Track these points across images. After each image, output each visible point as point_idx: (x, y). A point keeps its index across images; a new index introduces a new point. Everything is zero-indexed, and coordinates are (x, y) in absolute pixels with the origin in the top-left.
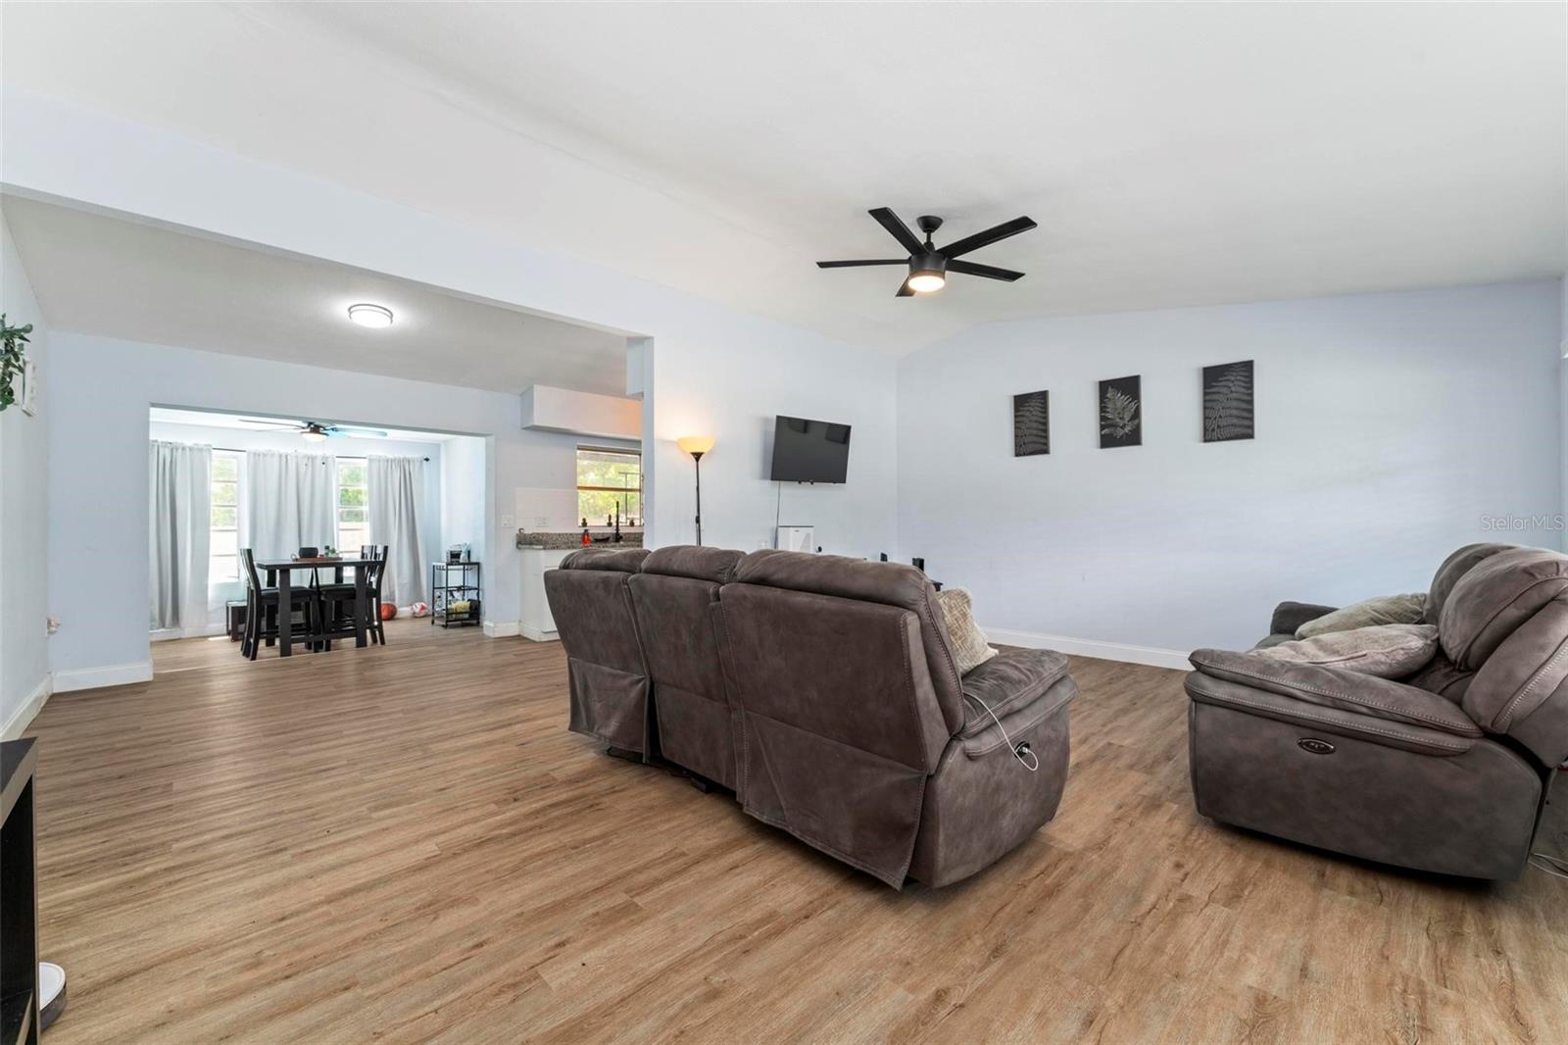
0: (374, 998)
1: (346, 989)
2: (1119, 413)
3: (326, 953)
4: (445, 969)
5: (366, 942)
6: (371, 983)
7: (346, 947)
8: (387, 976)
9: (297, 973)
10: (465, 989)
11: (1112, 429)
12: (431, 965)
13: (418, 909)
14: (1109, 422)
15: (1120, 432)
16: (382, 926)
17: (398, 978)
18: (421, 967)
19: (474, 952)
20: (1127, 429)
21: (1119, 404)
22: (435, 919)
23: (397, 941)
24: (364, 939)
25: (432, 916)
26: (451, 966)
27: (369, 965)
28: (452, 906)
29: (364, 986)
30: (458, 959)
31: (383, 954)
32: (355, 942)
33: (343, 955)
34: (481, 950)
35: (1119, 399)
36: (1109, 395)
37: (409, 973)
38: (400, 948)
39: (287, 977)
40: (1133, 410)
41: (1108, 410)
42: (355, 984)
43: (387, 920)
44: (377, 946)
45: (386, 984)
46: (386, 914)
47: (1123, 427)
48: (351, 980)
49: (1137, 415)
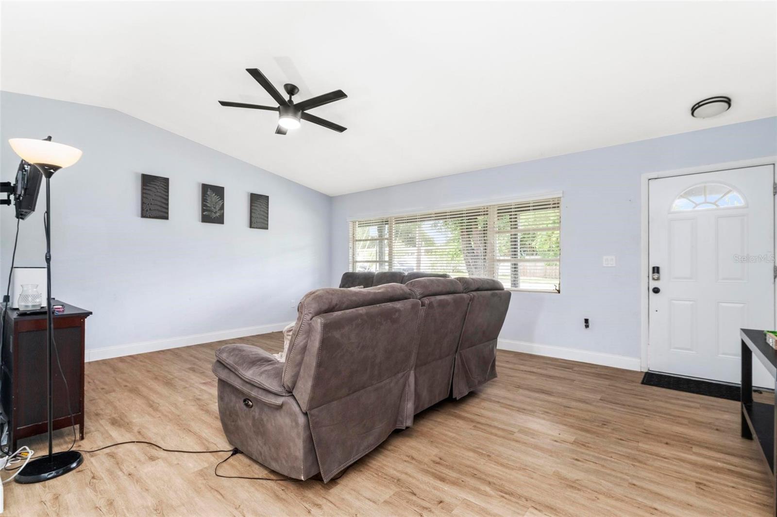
0: (627, 474)
1: (634, 485)
2: (214, 205)
3: (633, 505)
4: (596, 463)
5: (613, 495)
6: (624, 479)
7: (623, 501)
8: (617, 477)
9: (650, 507)
10: (596, 455)
11: (210, 213)
12: (599, 468)
13: (579, 490)
14: (208, 208)
15: (214, 216)
16: (600, 496)
17: (613, 473)
18: (603, 470)
19: (581, 459)
20: (218, 214)
21: (214, 199)
22: (578, 480)
23: (601, 485)
24: (613, 497)
25: (577, 482)
26: (593, 462)
27: (620, 485)
28: (566, 478)
29: (627, 480)
30: (588, 462)
31: (610, 485)
32: (617, 499)
33: (626, 498)
34: (578, 458)
35: (212, 197)
36: (208, 193)
37: (609, 472)
38: (603, 481)
39: (656, 509)
40: (221, 205)
41: (208, 201)
42: (630, 483)
43: (596, 497)
44: (611, 490)
45: (619, 475)
46: (593, 500)
47: (215, 213)
48: (630, 486)
49: (222, 208)
